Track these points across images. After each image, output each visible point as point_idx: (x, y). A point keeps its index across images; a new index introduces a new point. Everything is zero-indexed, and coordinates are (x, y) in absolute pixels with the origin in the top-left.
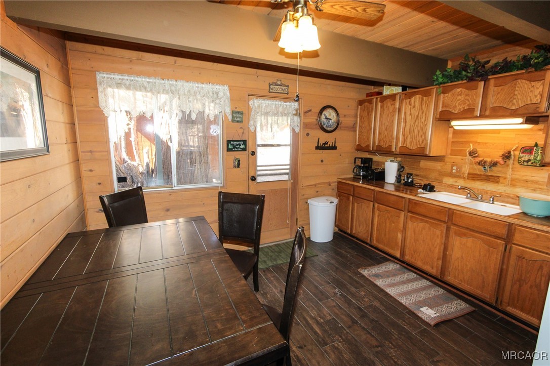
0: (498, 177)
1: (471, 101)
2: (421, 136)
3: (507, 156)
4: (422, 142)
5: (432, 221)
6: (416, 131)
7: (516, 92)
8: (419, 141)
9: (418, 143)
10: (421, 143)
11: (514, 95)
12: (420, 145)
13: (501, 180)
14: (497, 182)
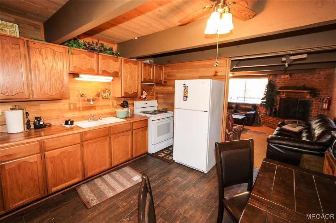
0: (95, 106)
1: (91, 64)
2: (60, 84)
3: (98, 95)
4: (62, 89)
5: (100, 139)
6: (53, 79)
7: (110, 65)
8: (58, 88)
9: (57, 90)
10: (60, 89)
11: (110, 66)
12: (59, 91)
13: (97, 107)
14: (95, 109)
